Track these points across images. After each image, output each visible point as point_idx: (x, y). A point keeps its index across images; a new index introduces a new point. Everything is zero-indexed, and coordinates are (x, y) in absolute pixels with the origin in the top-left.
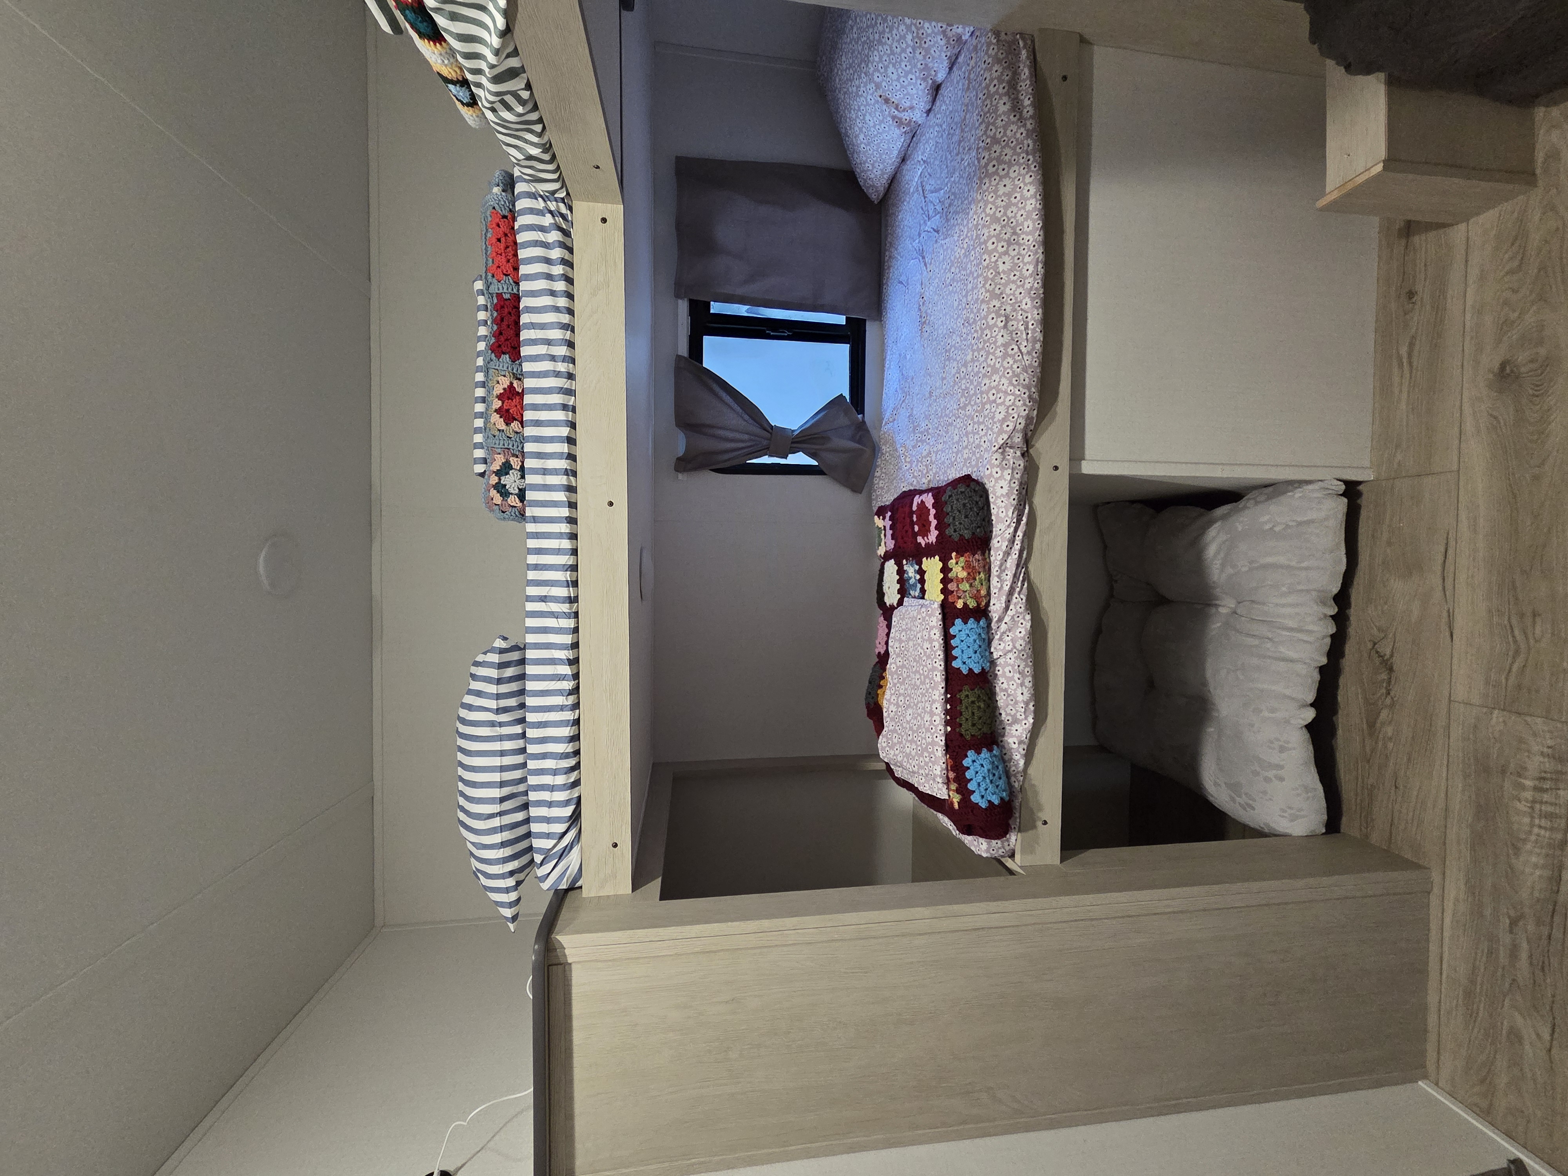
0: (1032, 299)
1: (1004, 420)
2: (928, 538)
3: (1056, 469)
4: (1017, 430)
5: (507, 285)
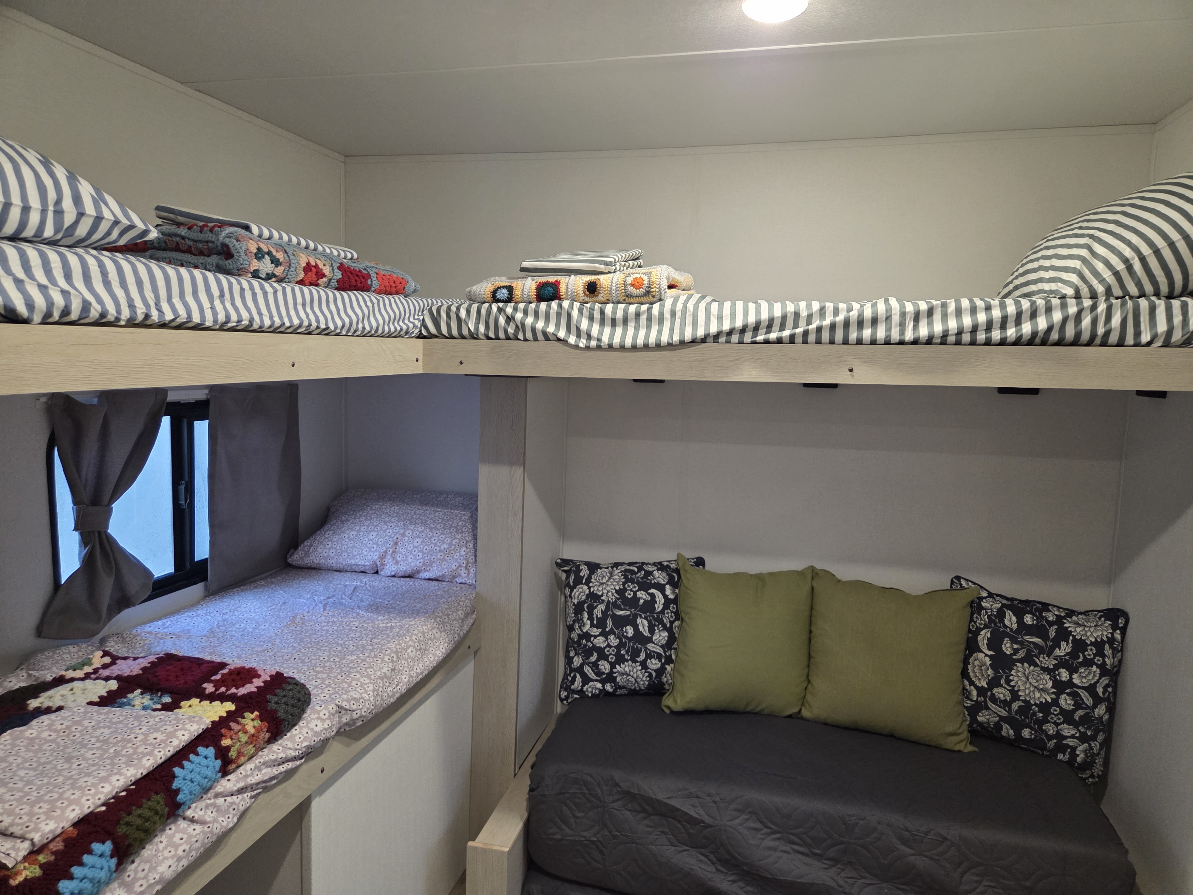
0: (409, 681)
1: (355, 699)
2: (227, 690)
3: (322, 771)
4: (351, 714)
5: (375, 284)
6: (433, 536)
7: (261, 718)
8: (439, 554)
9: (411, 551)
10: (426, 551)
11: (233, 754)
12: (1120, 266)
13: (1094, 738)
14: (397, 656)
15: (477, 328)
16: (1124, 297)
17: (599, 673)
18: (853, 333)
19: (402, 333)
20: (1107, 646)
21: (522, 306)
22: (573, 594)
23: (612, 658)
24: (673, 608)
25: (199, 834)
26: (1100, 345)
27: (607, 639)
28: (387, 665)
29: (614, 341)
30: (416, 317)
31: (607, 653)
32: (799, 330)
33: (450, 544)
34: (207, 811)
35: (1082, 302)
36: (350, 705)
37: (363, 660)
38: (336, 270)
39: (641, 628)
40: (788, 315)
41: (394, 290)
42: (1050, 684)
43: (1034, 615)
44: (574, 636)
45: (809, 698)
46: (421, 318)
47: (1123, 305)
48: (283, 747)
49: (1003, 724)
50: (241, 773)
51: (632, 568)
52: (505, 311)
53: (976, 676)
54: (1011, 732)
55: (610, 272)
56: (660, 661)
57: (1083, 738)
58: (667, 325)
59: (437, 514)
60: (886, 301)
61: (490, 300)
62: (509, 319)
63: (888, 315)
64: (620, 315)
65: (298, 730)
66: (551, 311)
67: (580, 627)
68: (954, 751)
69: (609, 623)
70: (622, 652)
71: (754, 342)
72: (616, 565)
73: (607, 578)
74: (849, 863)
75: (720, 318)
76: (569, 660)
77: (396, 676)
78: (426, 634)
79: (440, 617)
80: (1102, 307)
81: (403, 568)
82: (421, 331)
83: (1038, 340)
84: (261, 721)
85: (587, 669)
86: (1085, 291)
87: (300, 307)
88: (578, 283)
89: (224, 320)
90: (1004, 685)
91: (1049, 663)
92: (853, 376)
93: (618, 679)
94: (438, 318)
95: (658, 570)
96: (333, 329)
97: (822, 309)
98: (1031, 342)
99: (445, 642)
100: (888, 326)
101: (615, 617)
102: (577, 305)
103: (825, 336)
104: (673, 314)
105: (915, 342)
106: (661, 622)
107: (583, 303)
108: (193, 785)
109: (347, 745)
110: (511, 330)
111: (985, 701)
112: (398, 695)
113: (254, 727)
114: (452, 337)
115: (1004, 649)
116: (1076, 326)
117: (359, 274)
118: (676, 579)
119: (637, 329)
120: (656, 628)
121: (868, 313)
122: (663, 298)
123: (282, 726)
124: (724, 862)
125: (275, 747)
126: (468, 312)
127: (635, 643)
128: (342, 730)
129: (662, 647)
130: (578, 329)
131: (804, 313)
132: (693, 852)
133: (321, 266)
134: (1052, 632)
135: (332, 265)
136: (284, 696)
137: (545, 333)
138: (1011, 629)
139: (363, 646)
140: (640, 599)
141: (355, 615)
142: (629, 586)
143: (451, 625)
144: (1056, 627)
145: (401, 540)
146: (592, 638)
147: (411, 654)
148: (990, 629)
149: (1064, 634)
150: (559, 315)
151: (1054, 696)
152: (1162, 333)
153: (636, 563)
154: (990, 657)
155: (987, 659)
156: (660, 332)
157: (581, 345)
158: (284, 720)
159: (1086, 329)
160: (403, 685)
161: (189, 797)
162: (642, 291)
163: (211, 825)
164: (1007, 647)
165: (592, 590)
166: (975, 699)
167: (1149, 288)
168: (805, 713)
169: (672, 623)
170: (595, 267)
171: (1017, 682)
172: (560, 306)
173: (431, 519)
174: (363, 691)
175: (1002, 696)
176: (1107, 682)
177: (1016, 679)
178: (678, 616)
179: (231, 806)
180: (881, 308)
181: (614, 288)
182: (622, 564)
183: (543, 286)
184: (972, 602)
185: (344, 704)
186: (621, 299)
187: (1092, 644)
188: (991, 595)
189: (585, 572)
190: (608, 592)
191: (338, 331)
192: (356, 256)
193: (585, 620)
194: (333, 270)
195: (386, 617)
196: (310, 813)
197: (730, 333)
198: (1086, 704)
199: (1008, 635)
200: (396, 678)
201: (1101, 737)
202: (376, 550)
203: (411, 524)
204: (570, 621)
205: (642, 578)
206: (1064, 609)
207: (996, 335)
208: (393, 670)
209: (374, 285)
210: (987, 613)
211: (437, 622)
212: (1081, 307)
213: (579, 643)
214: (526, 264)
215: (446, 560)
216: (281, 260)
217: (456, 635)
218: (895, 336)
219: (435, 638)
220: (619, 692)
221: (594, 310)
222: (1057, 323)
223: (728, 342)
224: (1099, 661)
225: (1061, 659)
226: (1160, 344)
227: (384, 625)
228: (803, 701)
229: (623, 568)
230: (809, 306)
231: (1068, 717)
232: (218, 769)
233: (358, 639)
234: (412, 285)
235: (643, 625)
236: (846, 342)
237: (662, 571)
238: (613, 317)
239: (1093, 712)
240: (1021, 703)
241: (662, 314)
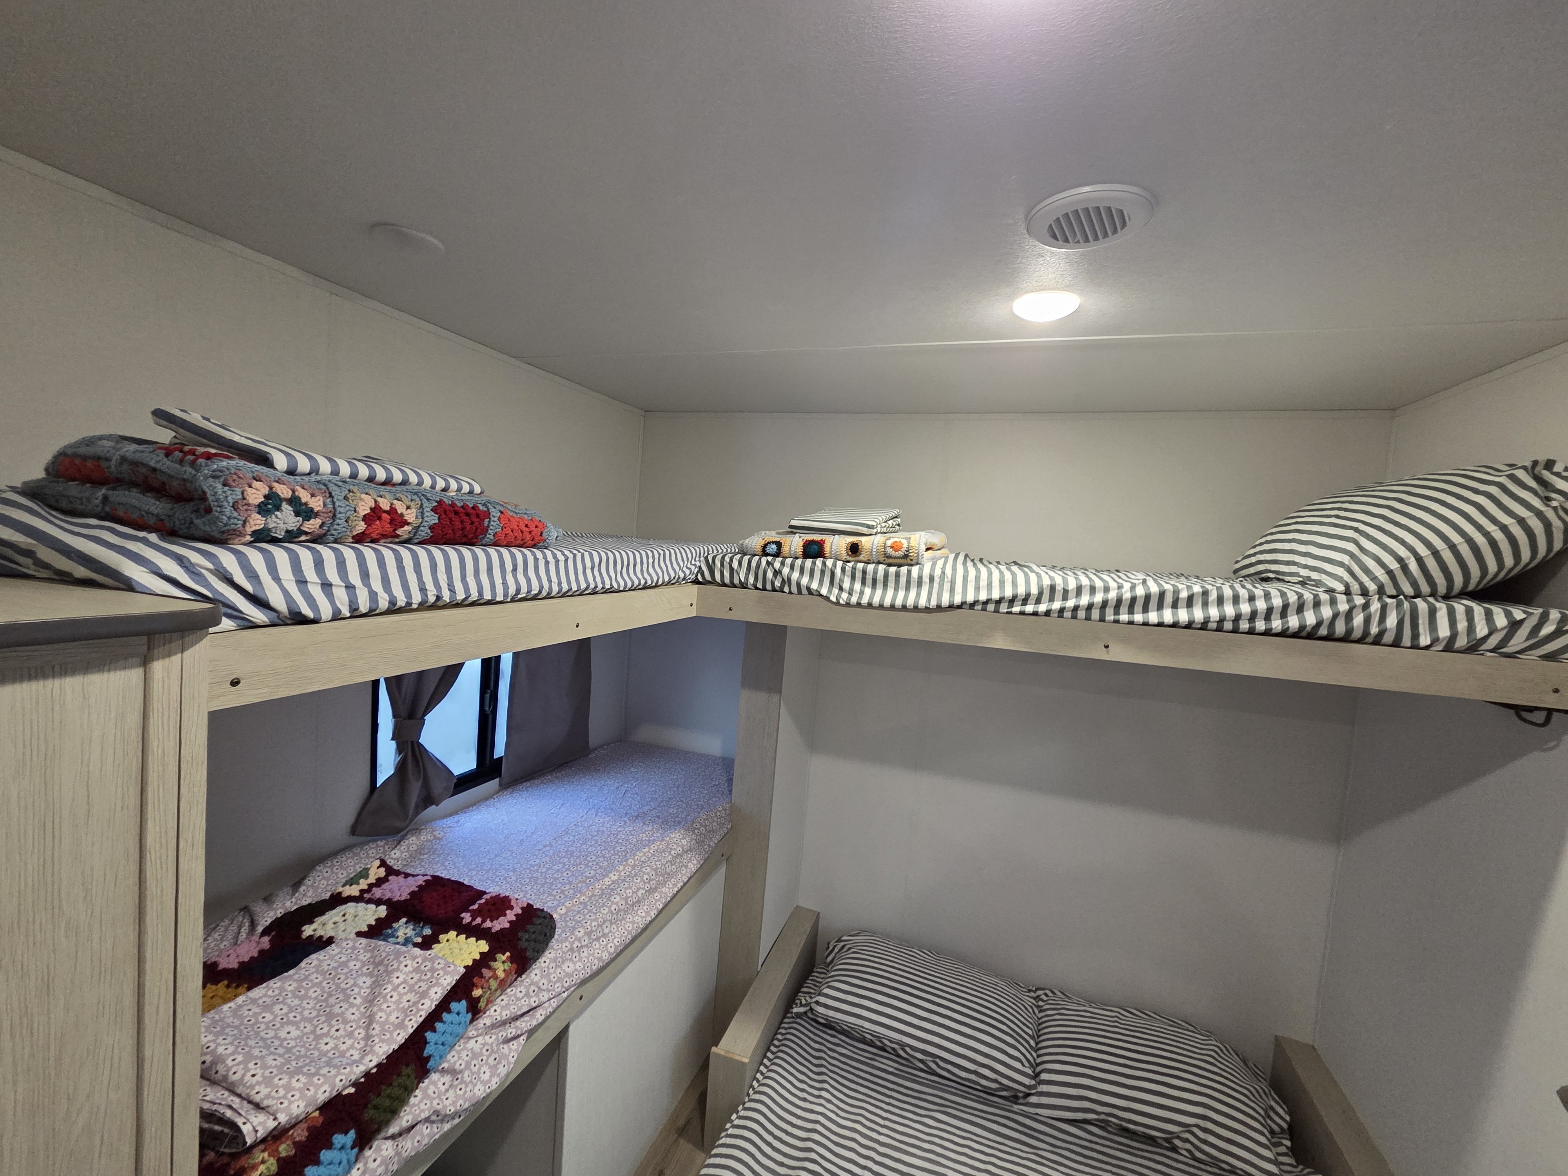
3: (581, 999)
7: (512, 958)
11: (482, 1003)
12: (1394, 565)
15: (747, 578)
16: (1398, 596)
18: (1110, 613)
19: (679, 580)
21: (789, 561)
26: (1372, 644)
30: (693, 565)
35: (1353, 600)
46: (698, 564)
47: (1399, 605)
52: (773, 565)
55: (871, 535)
58: (925, 589)
60: (1145, 583)
61: (761, 553)
62: (777, 573)
63: (1146, 597)
64: (880, 576)
66: (816, 568)
71: (1010, 613)
75: (977, 588)
80: (1375, 606)
82: (697, 576)
83: (1304, 634)
86: (1355, 587)
88: (842, 543)
89: (514, 592)
92: (1108, 653)
94: (713, 566)
97: (1080, 585)
98: (1296, 635)
102: (839, 564)
103: (1082, 614)
104: (932, 579)
105: (1174, 625)
107: (846, 562)
110: (777, 584)
113: (504, 970)
114: (725, 585)
116: (1346, 624)
119: (896, 589)
122: (921, 560)
123: (528, 961)
126: (740, 563)
130: (840, 587)
131: (1061, 588)
137: (808, 589)
141: (622, 824)
150: (823, 572)
152: (1444, 639)
157: (842, 602)
159: (1358, 626)
162: (901, 553)
167: (1425, 588)
170: (858, 529)
172: (824, 564)
180: (1140, 588)
181: (874, 550)
183: (809, 544)
186: (883, 560)
195: (650, 828)
196: (568, 1035)
197: (986, 603)
207: (1260, 625)
212: (1352, 604)
214: (794, 523)
221: (856, 569)
222: (1328, 619)
223: (984, 609)
230: (1065, 582)
232: (469, 1017)
238: (874, 577)
241: (920, 578)
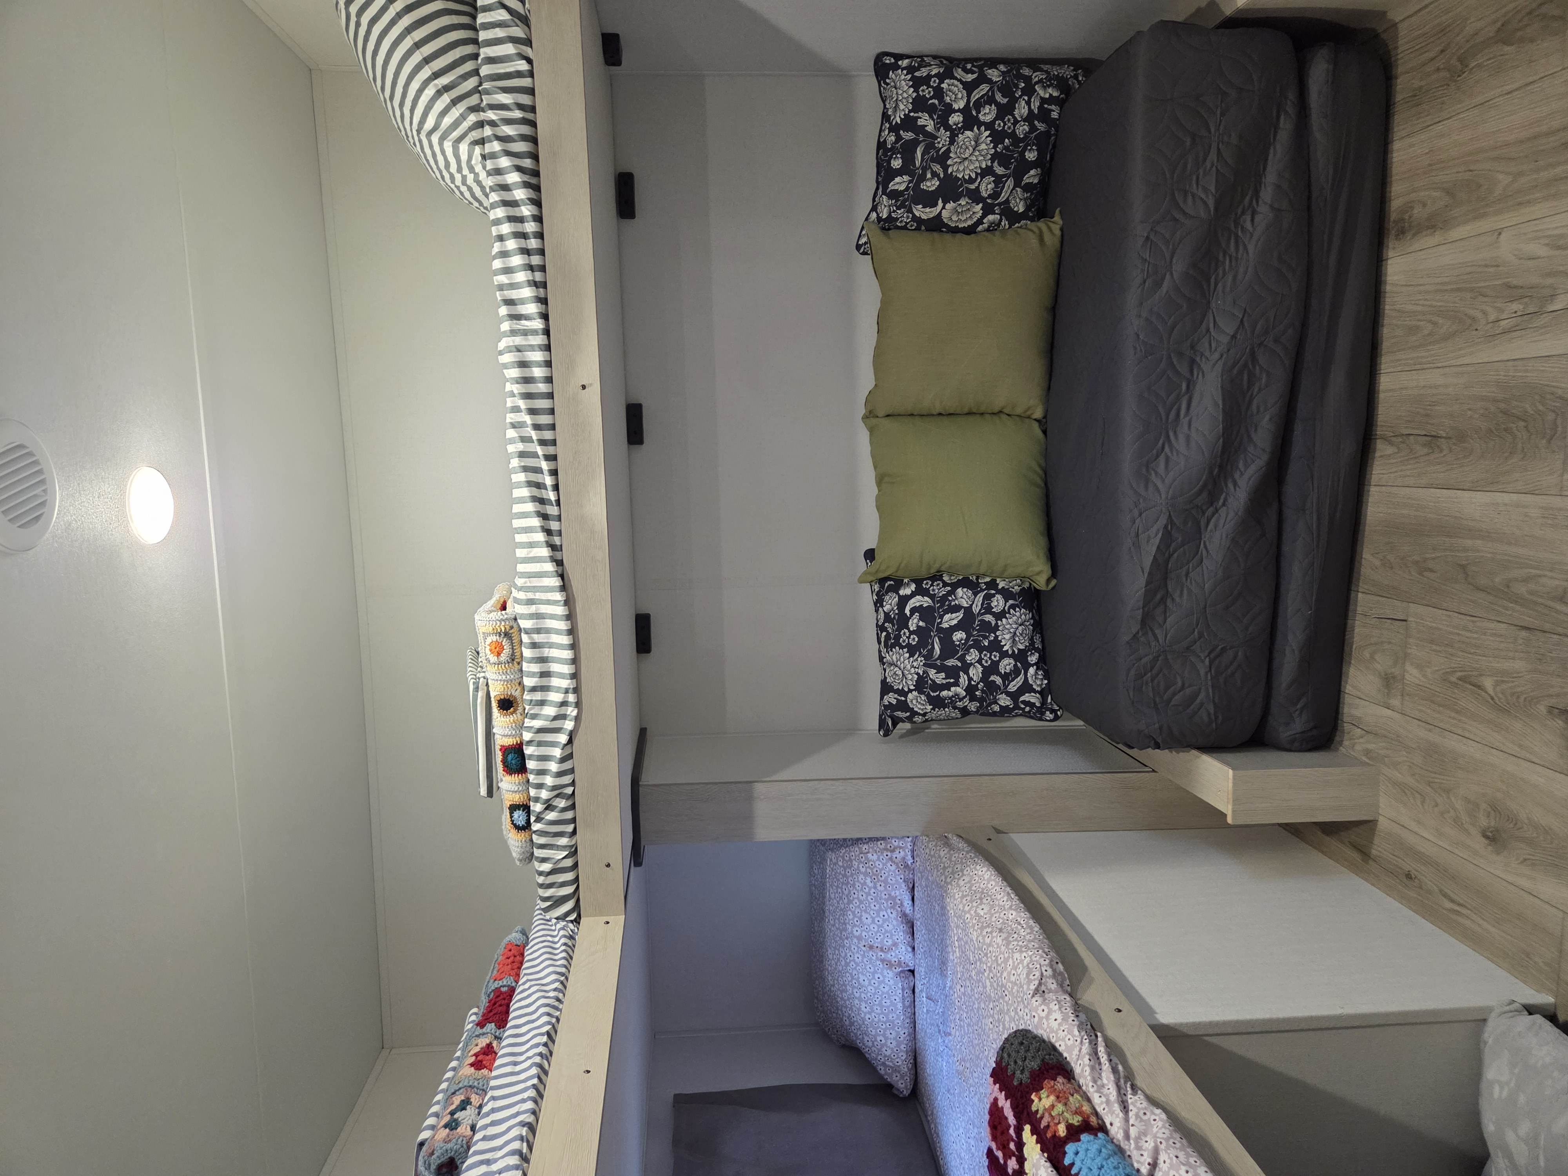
0: (1015, 910)
1: (1028, 975)
2: (1013, 1140)
3: (1120, 1011)
4: (1047, 977)
5: (508, 981)
6: (858, 898)
7: (1038, 1089)
8: (879, 888)
9: (879, 926)
10: (877, 906)
11: (1076, 1120)
12: (446, 99)
13: (1028, 79)
14: (986, 927)
15: (564, 848)
16: (479, 92)
17: (1016, 672)
18: (538, 388)
19: (570, 944)
20: (917, 74)
21: (533, 792)
22: (921, 712)
23: (996, 656)
24: (927, 584)
25: (1169, 1154)
26: (535, 113)
27: (971, 664)
28: (995, 939)
29: (567, 672)
30: (553, 928)
31: (989, 662)
32: (539, 450)
33: (866, 874)
34: (1144, 1148)
35: (488, 136)
36: (1034, 980)
37: (990, 971)
38: (484, 1030)
39: (955, 622)
40: (523, 464)
41: (518, 958)
42: (968, 133)
43: (891, 157)
44: (973, 706)
45: (1019, 411)
46: (554, 921)
47: (487, 92)
48: (1078, 1059)
49: (1023, 183)
50: (1104, 1109)
51: (883, 640)
52: (540, 813)
53: (970, 217)
54: (1032, 172)
55: (487, 685)
56: (994, 595)
57: (1029, 91)
58: (544, 609)
59: (832, 896)
60: (501, 353)
61: (527, 833)
63: (515, 350)
64: (535, 668)
65: (1060, 1043)
66: (536, 753)
67: (961, 700)
68: (1062, 235)
69: (951, 662)
70: (986, 644)
72: (881, 659)
73: (897, 669)
74: (1192, 347)
75: (531, 545)
76: (1005, 712)
77: (1008, 926)
78: (965, 893)
79: (946, 878)
80: (491, 115)
81: (901, 936)
82: (572, 922)
83: (533, 181)
84: (1042, 1089)
85: (1013, 687)
86: (475, 135)
87: (518, 1068)
88: (502, 723)
89: (517, 1157)
90: (976, 184)
91: (944, 136)
92: (591, 385)
93: (1021, 647)
94: (554, 899)
95: (882, 606)
96: (550, 1026)
97: (514, 426)
98: (537, 188)
99: (975, 868)
100: (529, 348)
101: (944, 656)
102: (528, 722)
103: (545, 419)
104: (530, 602)
105: (545, 317)
106: (944, 598)
107: (525, 715)
108: (1106, 1165)
109: (1092, 980)
110: (562, 803)
111: (999, 204)
112: (1031, 922)
113: (1048, 1096)
114: (576, 879)
115: (933, 188)
116: (514, 141)
117: (493, 1002)
118: (892, 582)
119: (551, 645)
120: (953, 603)
121: (514, 373)
122: (513, 616)
123: (1051, 1062)
124: (1213, 498)
125: (1077, 1070)
126: (544, 860)
127: (974, 629)
128: (1069, 989)
129: (975, 594)
130: (555, 718)
131: (521, 447)
132: (1206, 536)
133: (477, 1049)
134: (908, 136)
135: (478, 1036)
136: (1016, 1062)
137: (563, 760)
138: (910, 182)
139: (978, 974)
140: (918, 626)
141: (952, 992)
142: (904, 641)
143: (956, 864)
144: (901, 132)
145: (866, 941)
146: (973, 683)
147: (985, 911)
148: (913, 205)
149: (909, 123)
150: (540, 744)
151: (983, 128)
152: (516, 48)
153: (877, 634)
154: (945, 203)
155: (948, 206)
156: (553, 617)
157: (575, 713)
158: (1043, 1060)
159: (516, 130)
160: (1020, 917)
161: (1121, 1170)
162: (505, 643)
163: (1159, 1140)
164: (931, 185)
165: (912, 687)
166: (998, 217)
167: (469, 66)
168: (1038, 413)
169: (945, 584)
170: (481, 702)
171: (971, 171)
172: (529, 743)
173: (838, 903)
174: (1020, 966)
175: (989, 186)
176: (960, 70)
177: (967, 172)
178: (936, 577)
179: (1141, 1118)
180: (507, 358)
181: (504, 677)
182: (880, 651)
183: (507, 766)
184: (883, 229)
185: (1033, 987)
186: (517, 667)
187: (915, 91)
188: (874, 208)
189: (891, 698)
190: (912, 666)
191: (554, 1020)
192: (475, 1010)
193: (951, 694)
194: (483, 1034)
195: (950, 950)
196: (1176, 1024)
197: (548, 532)
198: (988, 91)
199: (917, 185)
200: (1011, 926)
201: (1026, 71)
202: (882, 973)
203: (845, 930)
204: (956, 714)
205: (893, 625)
206: (882, 124)
207: (530, 227)
208: (1001, 930)
209: (509, 983)
210: (894, 211)
211: (952, 881)
212: (493, 138)
213: (981, 700)
214: (483, 791)
215: (886, 878)
216: (463, 1098)
217: (968, 856)
218: (540, 340)
219: (969, 882)
220: (1038, 645)
221: (531, 701)
222: (512, 161)
224: (935, 81)
225: (938, 123)
226: (529, 49)
227: (957, 950)
228: (1024, 417)
229: (884, 650)
230: (512, 441)
231: (1005, 111)
232: (1092, 1137)
233: (972, 982)
234: (515, 937)
235: (950, 620)
236: (550, 396)
237: (883, 600)
238: (538, 675)
239: (996, 82)
240: (996, 164)
241: (532, 616)
